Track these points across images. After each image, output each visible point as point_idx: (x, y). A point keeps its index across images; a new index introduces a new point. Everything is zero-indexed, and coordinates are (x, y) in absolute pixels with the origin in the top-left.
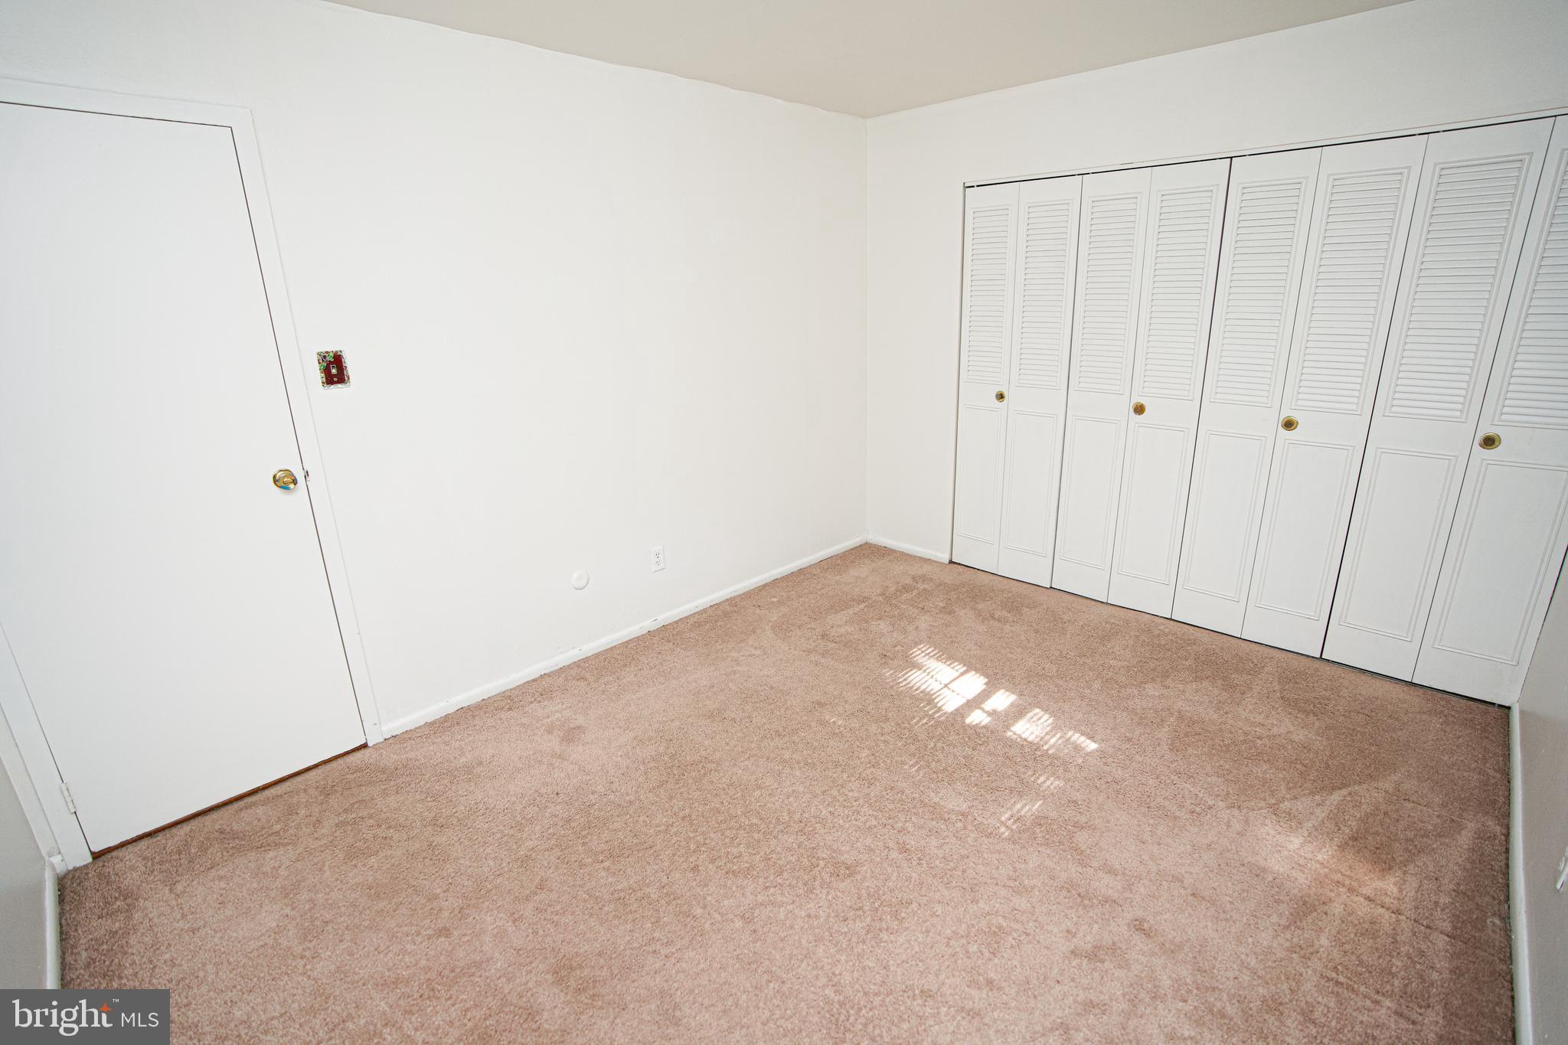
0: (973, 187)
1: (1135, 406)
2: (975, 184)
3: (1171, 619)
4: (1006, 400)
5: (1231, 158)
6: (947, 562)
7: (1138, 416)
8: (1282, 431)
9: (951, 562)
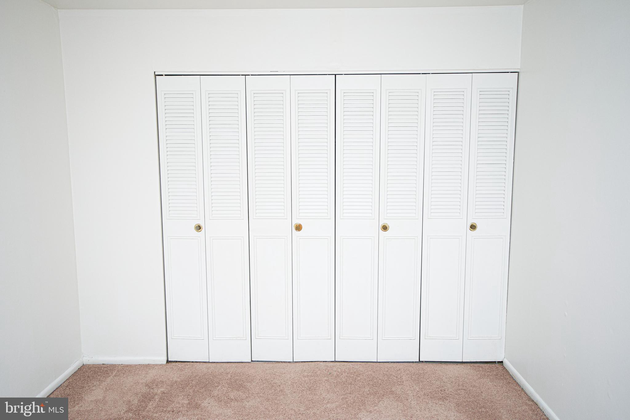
0: (162, 75)
1: (295, 226)
2: (164, 74)
3: (335, 361)
4: (203, 230)
5: (335, 75)
6: (165, 362)
7: (298, 232)
8: (382, 233)
9: (168, 361)
